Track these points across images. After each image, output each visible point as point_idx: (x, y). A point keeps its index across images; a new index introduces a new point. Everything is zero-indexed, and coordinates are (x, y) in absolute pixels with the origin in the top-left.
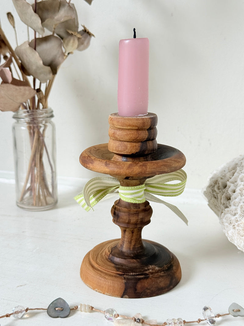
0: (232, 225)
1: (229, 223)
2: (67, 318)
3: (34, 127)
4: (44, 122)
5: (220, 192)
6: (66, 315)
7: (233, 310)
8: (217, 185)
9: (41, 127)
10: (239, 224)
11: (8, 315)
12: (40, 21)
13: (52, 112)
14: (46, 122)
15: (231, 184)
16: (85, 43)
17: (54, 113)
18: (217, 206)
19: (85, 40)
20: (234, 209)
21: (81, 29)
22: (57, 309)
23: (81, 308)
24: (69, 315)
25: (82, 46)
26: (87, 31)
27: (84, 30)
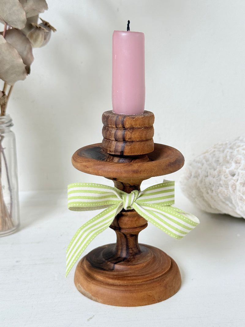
13: (11, 120)
16: (48, 39)
17: (13, 122)
19: (47, 35)
21: (39, 22)
25: (45, 42)
26: (48, 25)
27: (44, 23)
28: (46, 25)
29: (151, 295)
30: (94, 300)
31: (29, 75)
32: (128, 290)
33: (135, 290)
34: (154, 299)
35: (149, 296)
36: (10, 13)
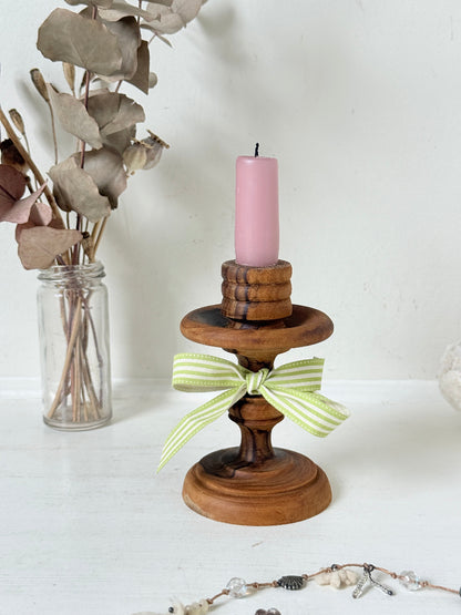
4: (87, 286)
9: (84, 293)
13: (103, 268)
14: (92, 285)
17: (105, 270)
19: (155, 153)
26: (158, 139)
27: (153, 138)
28: (155, 139)
31: (115, 209)
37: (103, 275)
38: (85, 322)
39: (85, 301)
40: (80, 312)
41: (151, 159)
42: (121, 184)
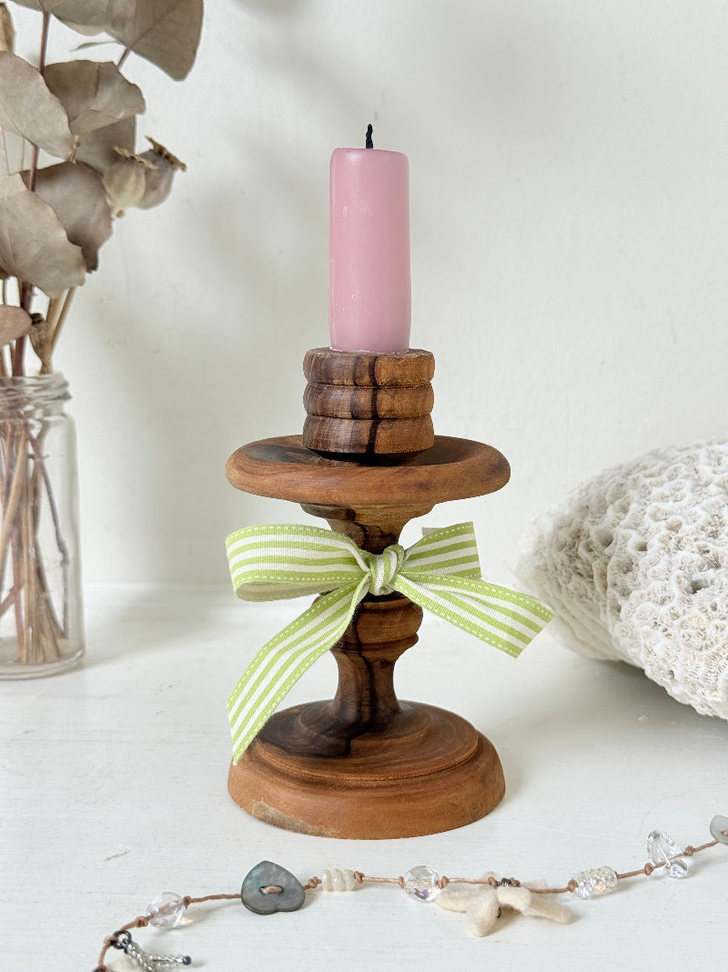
0: (661, 628)
1: (653, 624)
2: (301, 912)
3: (14, 427)
4: (39, 414)
5: (595, 557)
6: (295, 904)
7: (722, 833)
8: (584, 541)
9: (32, 427)
10: (683, 622)
11: (142, 919)
12: (65, 119)
13: (65, 384)
14: (47, 413)
15: (630, 531)
16: (162, 187)
17: (70, 390)
18: (587, 597)
19: (160, 178)
20: (660, 588)
21: (142, 146)
22: (265, 891)
23: (330, 880)
24: (303, 902)
25: (153, 195)
26: (165, 153)
27: (157, 151)
28: (159, 153)
29: (456, 802)
30: (312, 834)
31: (94, 272)
32: (401, 795)
33: (419, 793)
34: (463, 814)
35: (453, 804)
36: (34, 121)
37: (66, 397)
38: (35, 479)
39: (37, 443)
40: (26, 465)
41: (152, 186)
42: (102, 227)
